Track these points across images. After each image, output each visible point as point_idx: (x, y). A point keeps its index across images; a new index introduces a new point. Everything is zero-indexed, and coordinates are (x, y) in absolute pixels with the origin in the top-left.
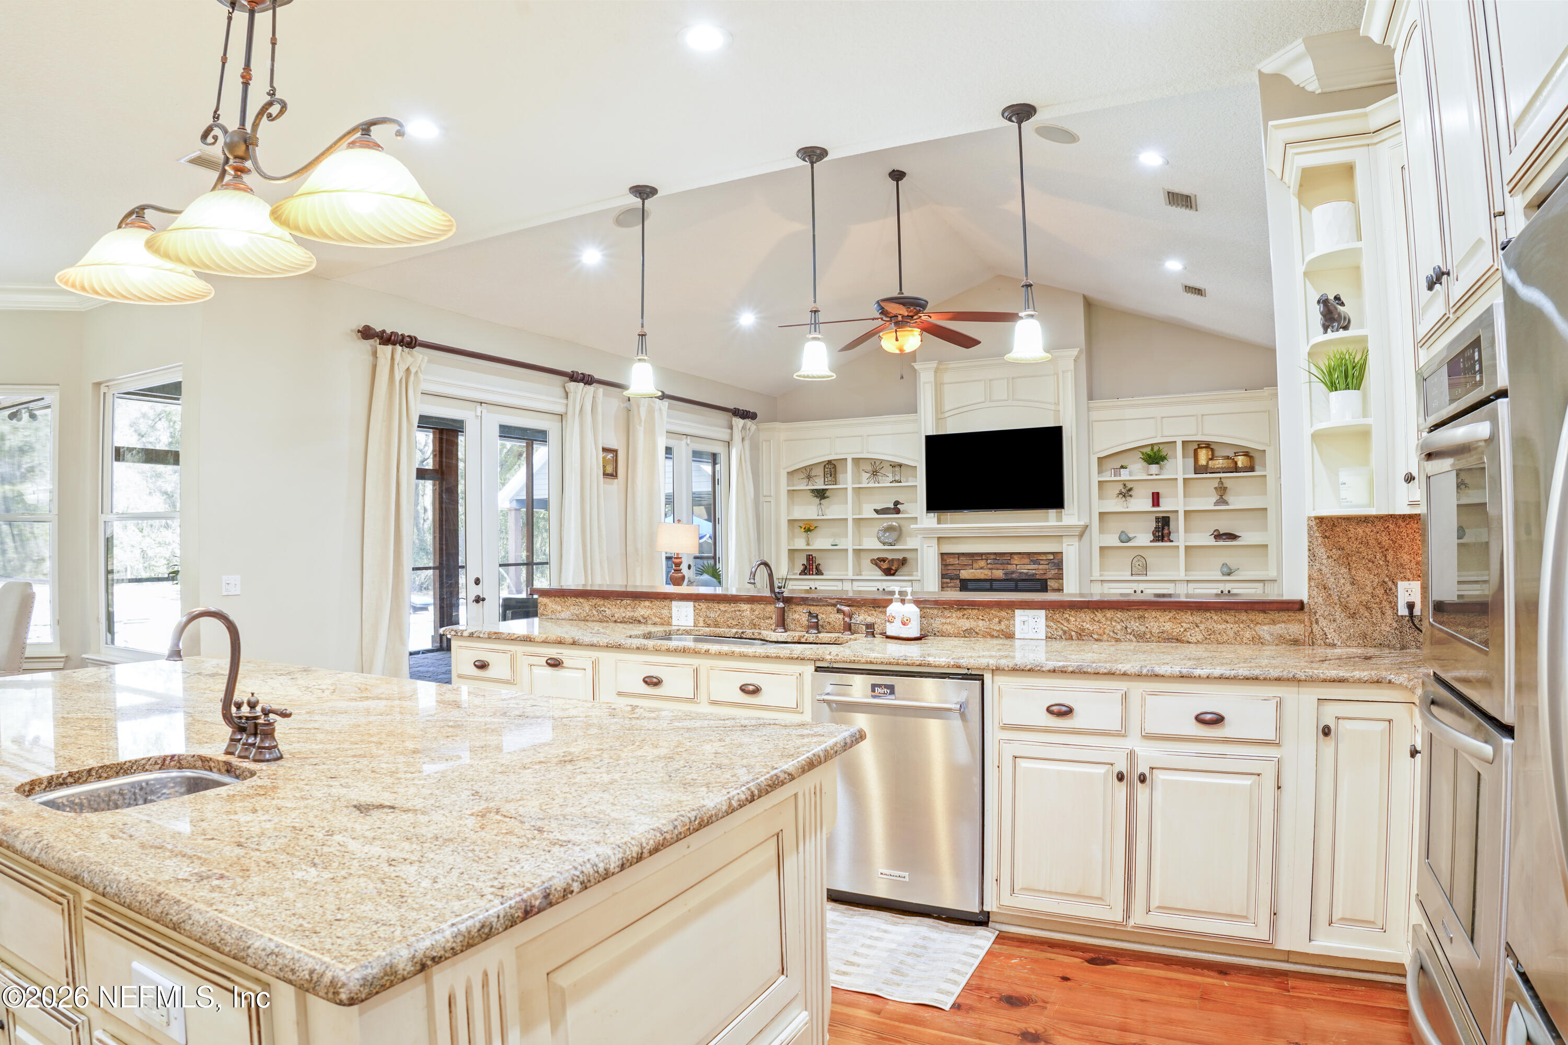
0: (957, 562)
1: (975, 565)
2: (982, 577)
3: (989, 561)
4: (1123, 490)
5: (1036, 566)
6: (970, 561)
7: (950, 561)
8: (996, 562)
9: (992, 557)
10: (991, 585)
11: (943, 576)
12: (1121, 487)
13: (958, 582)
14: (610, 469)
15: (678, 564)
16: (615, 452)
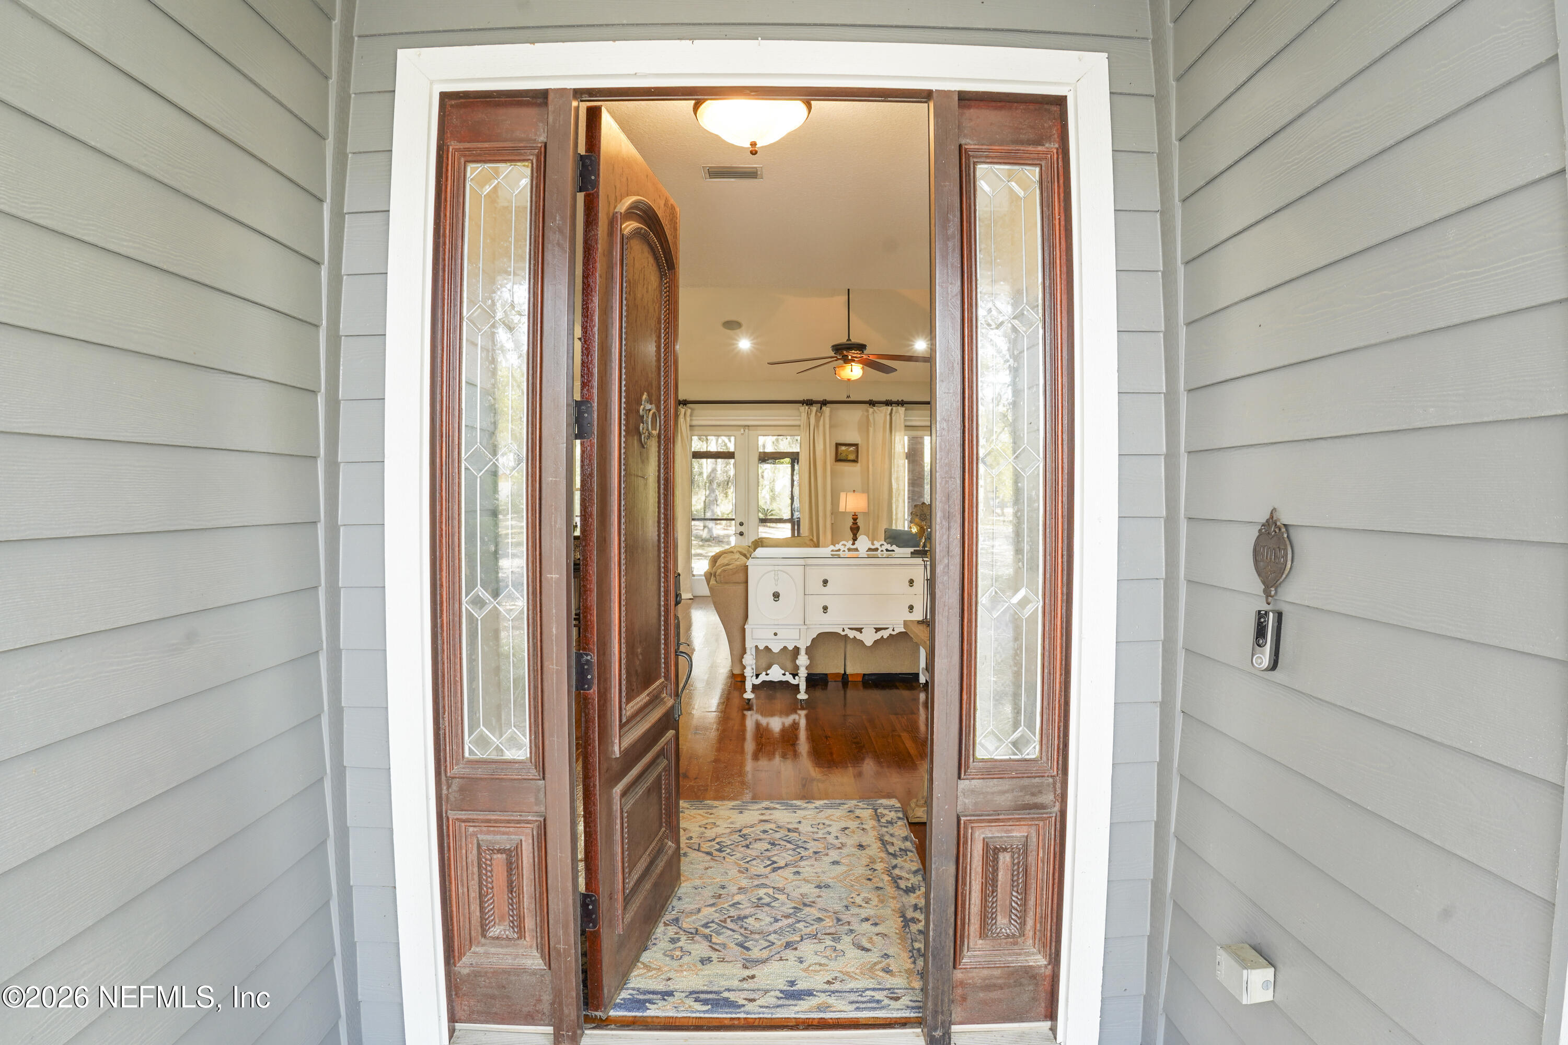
14: (852, 457)
15: (855, 519)
16: (856, 445)
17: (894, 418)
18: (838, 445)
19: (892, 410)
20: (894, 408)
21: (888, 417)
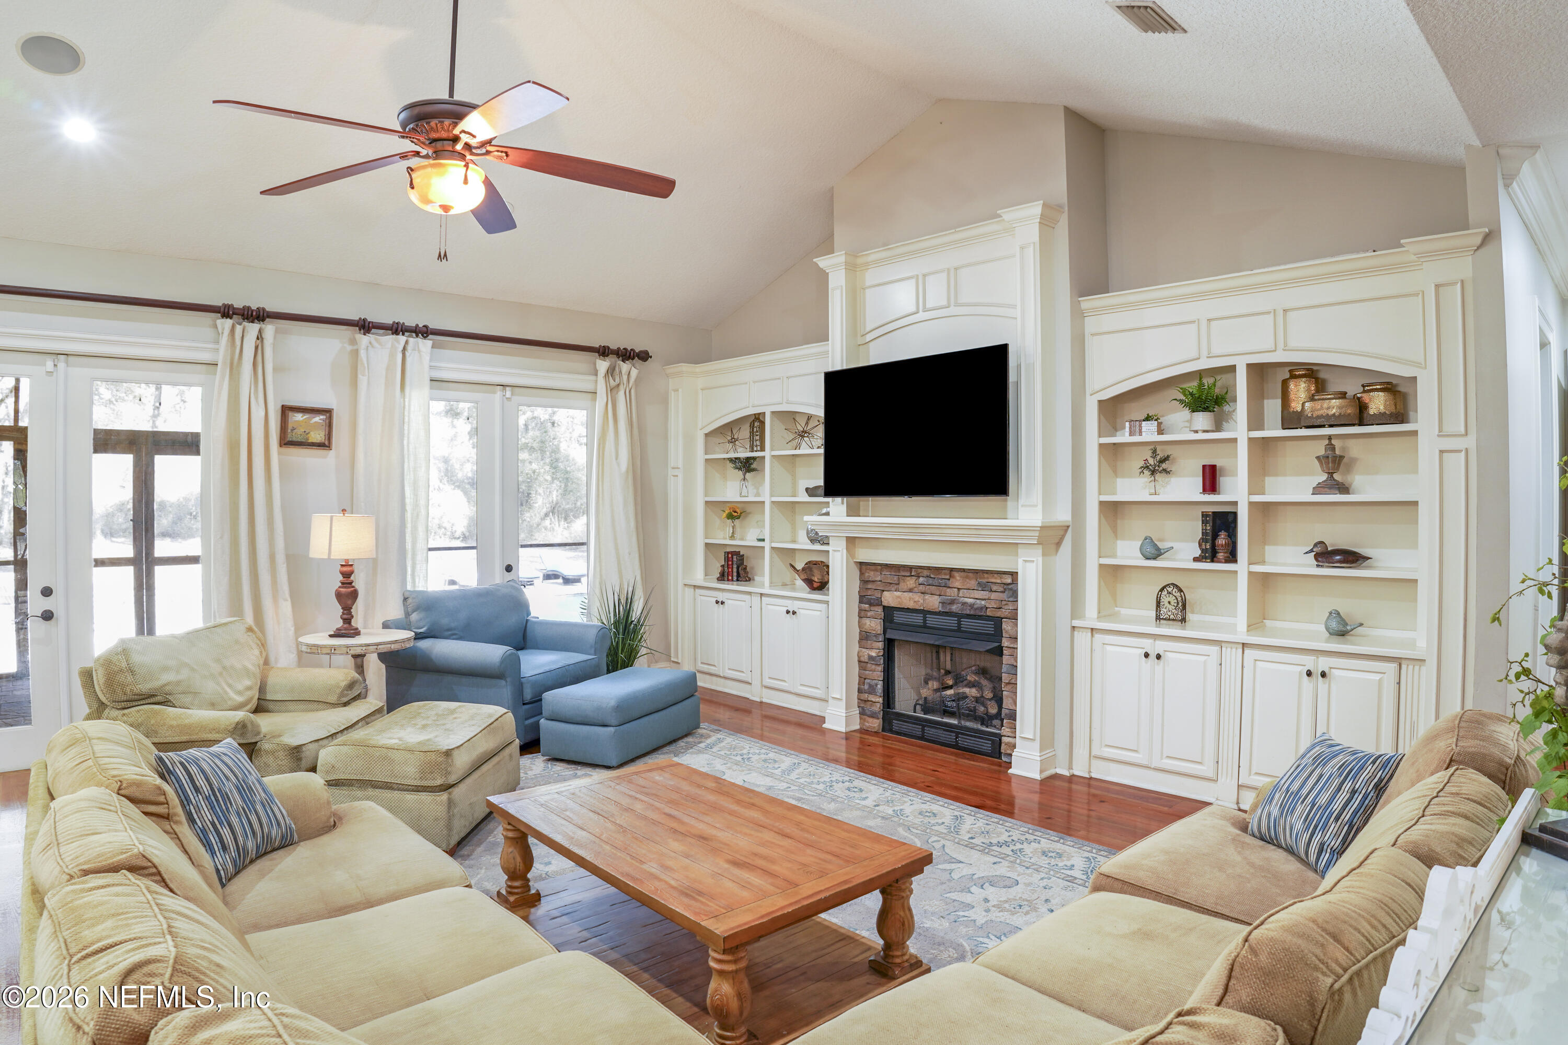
0: (879, 578)
1: (903, 586)
2: (911, 605)
3: (921, 579)
4: (1151, 461)
5: (984, 594)
6: (896, 578)
7: (871, 575)
8: (931, 581)
9: (926, 573)
10: (925, 620)
11: (862, 599)
12: (1147, 454)
13: (879, 610)
14: (317, 436)
15: (347, 575)
16: (328, 412)
17: (409, 360)
18: (286, 410)
19: (407, 342)
20: (411, 340)
21: (400, 356)
